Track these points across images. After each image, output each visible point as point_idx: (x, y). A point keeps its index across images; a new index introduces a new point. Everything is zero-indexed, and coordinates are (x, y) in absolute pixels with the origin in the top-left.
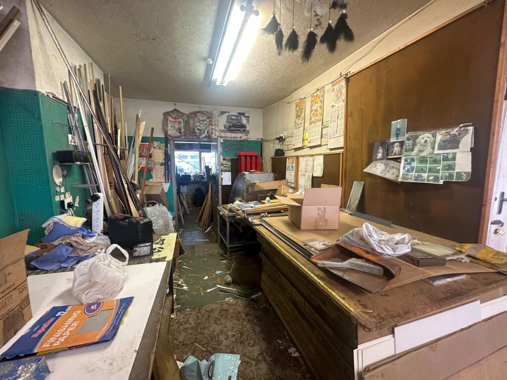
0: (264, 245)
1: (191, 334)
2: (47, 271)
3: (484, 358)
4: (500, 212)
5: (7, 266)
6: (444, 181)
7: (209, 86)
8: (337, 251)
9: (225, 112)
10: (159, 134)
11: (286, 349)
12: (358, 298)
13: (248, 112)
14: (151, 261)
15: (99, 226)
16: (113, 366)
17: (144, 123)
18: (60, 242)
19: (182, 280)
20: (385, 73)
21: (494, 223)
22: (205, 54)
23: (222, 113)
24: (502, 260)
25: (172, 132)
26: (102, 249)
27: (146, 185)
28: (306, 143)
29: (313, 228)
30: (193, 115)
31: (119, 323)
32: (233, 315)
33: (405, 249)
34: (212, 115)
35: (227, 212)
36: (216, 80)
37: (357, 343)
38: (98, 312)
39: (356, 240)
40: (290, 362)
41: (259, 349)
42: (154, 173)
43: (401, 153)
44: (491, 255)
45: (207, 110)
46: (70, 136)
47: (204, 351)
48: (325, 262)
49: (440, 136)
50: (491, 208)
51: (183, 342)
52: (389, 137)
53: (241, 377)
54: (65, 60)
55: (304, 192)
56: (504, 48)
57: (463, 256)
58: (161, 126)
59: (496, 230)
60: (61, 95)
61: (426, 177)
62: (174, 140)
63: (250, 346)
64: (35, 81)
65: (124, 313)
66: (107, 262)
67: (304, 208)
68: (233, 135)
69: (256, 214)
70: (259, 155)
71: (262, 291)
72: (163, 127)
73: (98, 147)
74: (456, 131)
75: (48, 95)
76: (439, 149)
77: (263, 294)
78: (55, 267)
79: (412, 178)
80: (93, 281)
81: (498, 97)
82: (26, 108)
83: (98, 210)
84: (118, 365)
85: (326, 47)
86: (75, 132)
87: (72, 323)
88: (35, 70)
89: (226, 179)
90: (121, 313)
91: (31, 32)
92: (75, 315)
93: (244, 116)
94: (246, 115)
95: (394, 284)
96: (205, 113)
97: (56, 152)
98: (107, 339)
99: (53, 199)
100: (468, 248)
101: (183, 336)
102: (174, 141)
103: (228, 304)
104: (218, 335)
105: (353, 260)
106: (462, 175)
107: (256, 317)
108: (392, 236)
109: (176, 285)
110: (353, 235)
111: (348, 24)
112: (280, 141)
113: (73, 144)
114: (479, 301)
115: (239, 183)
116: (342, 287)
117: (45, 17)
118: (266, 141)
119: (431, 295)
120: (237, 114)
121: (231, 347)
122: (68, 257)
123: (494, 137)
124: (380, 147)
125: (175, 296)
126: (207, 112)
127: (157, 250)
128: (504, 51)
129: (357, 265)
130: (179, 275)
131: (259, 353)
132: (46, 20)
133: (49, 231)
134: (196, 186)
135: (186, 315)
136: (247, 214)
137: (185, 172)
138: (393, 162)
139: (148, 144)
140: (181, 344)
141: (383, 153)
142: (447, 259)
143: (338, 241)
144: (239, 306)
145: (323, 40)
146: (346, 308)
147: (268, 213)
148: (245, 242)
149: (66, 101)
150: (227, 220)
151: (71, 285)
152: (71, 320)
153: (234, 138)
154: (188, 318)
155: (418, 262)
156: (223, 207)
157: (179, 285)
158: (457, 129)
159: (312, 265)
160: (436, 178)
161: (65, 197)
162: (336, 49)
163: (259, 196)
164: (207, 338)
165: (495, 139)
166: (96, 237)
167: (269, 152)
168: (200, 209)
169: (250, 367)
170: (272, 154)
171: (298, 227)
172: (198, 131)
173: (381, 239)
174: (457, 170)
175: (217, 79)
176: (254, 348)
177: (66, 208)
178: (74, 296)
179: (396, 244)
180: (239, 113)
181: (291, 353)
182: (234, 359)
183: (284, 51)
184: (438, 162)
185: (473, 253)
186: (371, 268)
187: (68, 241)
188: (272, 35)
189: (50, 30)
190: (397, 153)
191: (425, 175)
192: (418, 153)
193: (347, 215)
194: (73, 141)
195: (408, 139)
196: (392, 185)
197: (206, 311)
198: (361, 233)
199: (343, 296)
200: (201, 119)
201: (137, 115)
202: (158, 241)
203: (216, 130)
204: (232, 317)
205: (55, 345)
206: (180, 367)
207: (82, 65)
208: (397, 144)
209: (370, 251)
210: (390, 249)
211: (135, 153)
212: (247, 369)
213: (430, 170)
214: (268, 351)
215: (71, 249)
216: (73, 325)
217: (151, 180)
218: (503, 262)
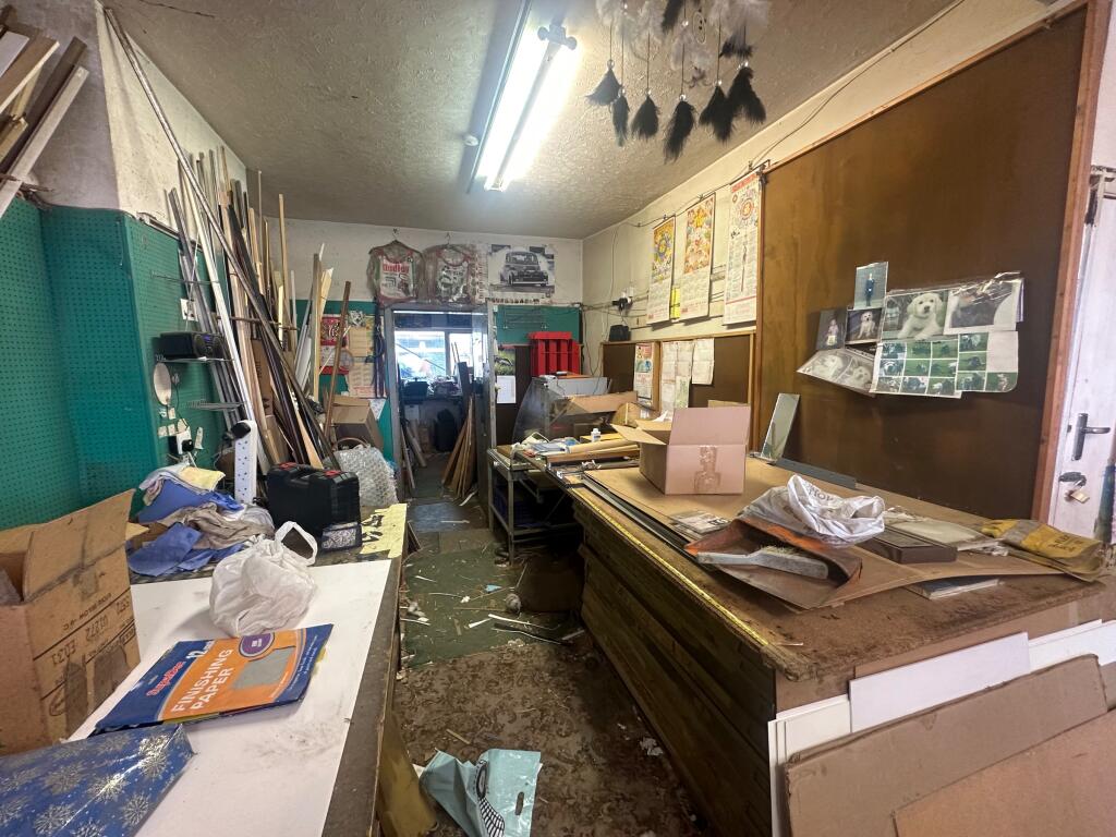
0: (588, 528)
1: (439, 711)
2: (153, 576)
3: (1033, 747)
4: (1078, 455)
5: (99, 558)
6: (963, 393)
7: (468, 192)
8: (739, 535)
9: (503, 247)
10: (361, 295)
11: (636, 742)
12: (777, 621)
13: (551, 246)
14: (360, 559)
15: (249, 489)
16: (307, 745)
17: (330, 271)
18: (175, 520)
19: (416, 604)
20: (841, 164)
21: (1065, 478)
22: (462, 126)
23: (496, 248)
24: (1071, 550)
25: (388, 291)
26: (257, 535)
27: (337, 405)
28: (677, 312)
29: (692, 492)
30: (434, 254)
31: (310, 672)
32: (525, 675)
33: (872, 528)
34: (473, 252)
35: (508, 461)
36: (484, 180)
37: (776, 708)
38: (268, 652)
39: (776, 511)
40: (644, 767)
41: (580, 740)
42: (350, 379)
43: (875, 334)
44: (1052, 542)
45: (464, 243)
46: (184, 302)
47: (466, 745)
48: (712, 554)
49: (956, 297)
50: (1059, 448)
51: (423, 727)
52: (852, 300)
53: (544, 795)
54: (176, 145)
55: (671, 418)
56: (1084, 118)
57: (995, 544)
58: (365, 278)
59: (1072, 492)
60: (166, 219)
61: (927, 385)
62: (394, 306)
63: (561, 736)
64: (116, 190)
65: (318, 653)
66: (277, 556)
67: (672, 450)
68: (520, 295)
69: (573, 463)
70: (576, 338)
71: (584, 626)
72: (370, 279)
73: (240, 325)
74: (989, 288)
75: (141, 219)
76: (954, 325)
77: (587, 631)
78: (167, 569)
79: (898, 386)
80: (252, 594)
81: (1072, 216)
82: (99, 247)
83: (248, 454)
84: (316, 744)
85: (712, 132)
86: (194, 293)
87: (219, 671)
88: (117, 169)
89: (505, 390)
90: (311, 652)
91: (108, 91)
92: (222, 657)
93: (544, 255)
94: (548, 251)
95: (848, 592)
96: (459, 248)
97: (159, 336)
98: (291, 699)
99: (154, 432)
100: (1007, 528)
101: (423, 716)
102: (393, 310)
103: (515, 653)
104: (495, 715)
105: (769, 551)
106: (999, 380)
107: (573, 679)
108: (846, 501)
109: (404, 615)
110: (769, 501)
111: (754, 89)
112: (621, 309)
113: (190, 318)
114: (1025, 635)
115: (533, 399)
116: (747, 604)
117: (135, 56)
118: (591, 308)
119: (923, 617)
120: (528, 251)
121: (522, 737)
122: (192, 550)
123: (1063, 301)
124: (833, 322)
125: (402, 636)
126: (464, 247)
127: (368, 538)
128: (1083, 124)
129: (778, 560)
130: (408, 595)
131: (580, 748)
132: (136, 64)
133: (153, 498)
134: (440, 407)
135: (428, 673)
136: (553, 465)
137: (414, 375)
138: (859, 352)
139: (337, 316)
140: (419, 731)
141: (838, 335)
142: (959, 549)
143: (740, 514)
144: (536, 655)
145: (706, 118)
146: (752, 640)
147: (597, 461)
148: (548, 524)
149: (175, 229)
150: (509, 478)
151: (206, 603)
152: (215, 666)
153: (522, 301)
154: (432, 679)
155: (899, 553)
156: (499, 451)
157: (409, 615)
158: (990, 283)
159: (687, 563)
160: (948, 387)
161: (177, 429)
162: (732, 136)
163: (577, 426)
164: (471, 719)
165: (1066, 305)
166: (243, 511)
167: (598, 332)
168: (449, 456)
169: (561, 775)
170: (604, 336)
171: (660, 490)
172: (443, 288)
173: (824, 507)
174: (989, 369)
175: (486, 178)
176: (570, 738)
177: (180, 452)
178: (216, 623)
179: (855, 516)
180: (532, 249)
181: (646, 750)
182: (529, 761)
183: (629, 137)
184: (953, 353)
185: (1015, 538)
186: (804, 564)
187: (191, 518)
188: (606, 107)
189: (145, 83)
190: (868, 334)
191: (925, 380)
192: (911, 333)
193: (764, 464)
194: (190, 313)
195: (891, 304)
196: (858, 401)
197: (468, 667)
198: (784, 496)
199: (747, 618)
200: (451, 261)
201: (316, 256)
202: (370, 520)
203: (482, 286)
204: (523, 679)
205: (193, 707)
206: (419, 775)
207: (206, 154)
208: (867, 314)
209: (804, 532)
210: (843, 527)
211: (311, 336)
212: (557, 780)
213: (936, 370)
214: (598, 744)
215: (197, 534)
216: (220, 675)
217: (345, 394)
218: (1075, 554)
